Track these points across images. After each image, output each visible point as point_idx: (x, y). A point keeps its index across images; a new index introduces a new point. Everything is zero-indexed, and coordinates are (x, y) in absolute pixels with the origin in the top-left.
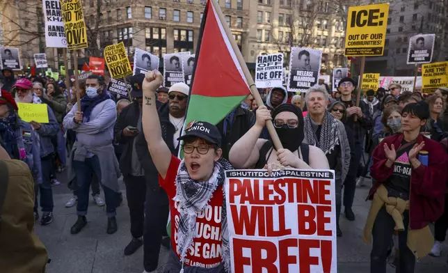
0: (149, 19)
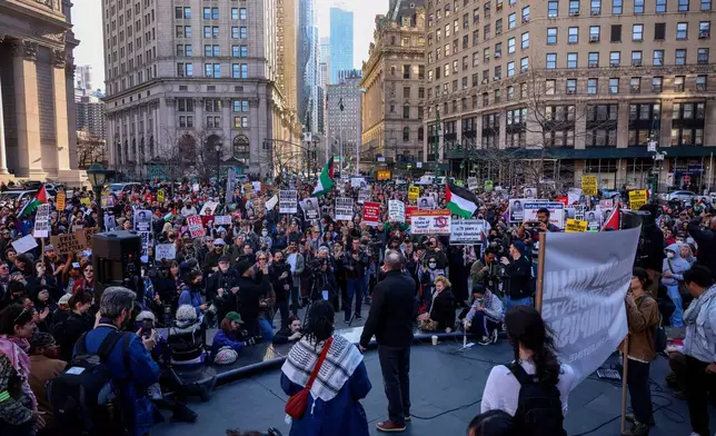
0: (593, 95)
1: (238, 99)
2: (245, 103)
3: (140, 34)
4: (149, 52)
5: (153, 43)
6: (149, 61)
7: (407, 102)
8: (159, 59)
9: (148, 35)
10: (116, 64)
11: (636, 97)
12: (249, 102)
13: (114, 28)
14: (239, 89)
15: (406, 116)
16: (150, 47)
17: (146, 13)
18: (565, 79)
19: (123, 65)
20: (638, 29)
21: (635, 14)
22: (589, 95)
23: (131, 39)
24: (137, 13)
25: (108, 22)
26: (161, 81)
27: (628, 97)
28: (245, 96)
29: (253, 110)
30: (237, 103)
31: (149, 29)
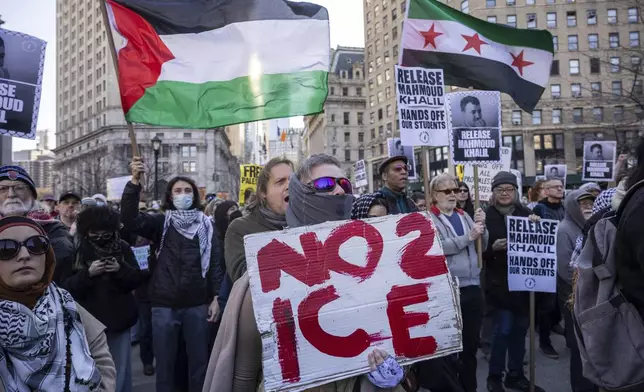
1: (186, 145)
2: (193, 149)
3: (92, 87)
4: (99, 104)
5: (104, 94)
6: (99, 111)
7: (348, 146)
8: (109, 108)
9: (98, 88)
10: (67, 117)
11: (581, 126)
12: (198, 147)
13: (66, 84)
14: (187, 135)
15: (348, 159)
16: (100, 98)
17: (97, 68)
18: (510, 111)
19: (73, 117)
20: (574, 64)
21: (571, 51)
22: (535, 125)
23: (83, 93)
24: (89, 68)
25: (61, 78)
26: (111, 129)
27: (573, 126)
28: (193, 142)
29: (201, 155)
30: (185, 149)
31: (100, 82)
